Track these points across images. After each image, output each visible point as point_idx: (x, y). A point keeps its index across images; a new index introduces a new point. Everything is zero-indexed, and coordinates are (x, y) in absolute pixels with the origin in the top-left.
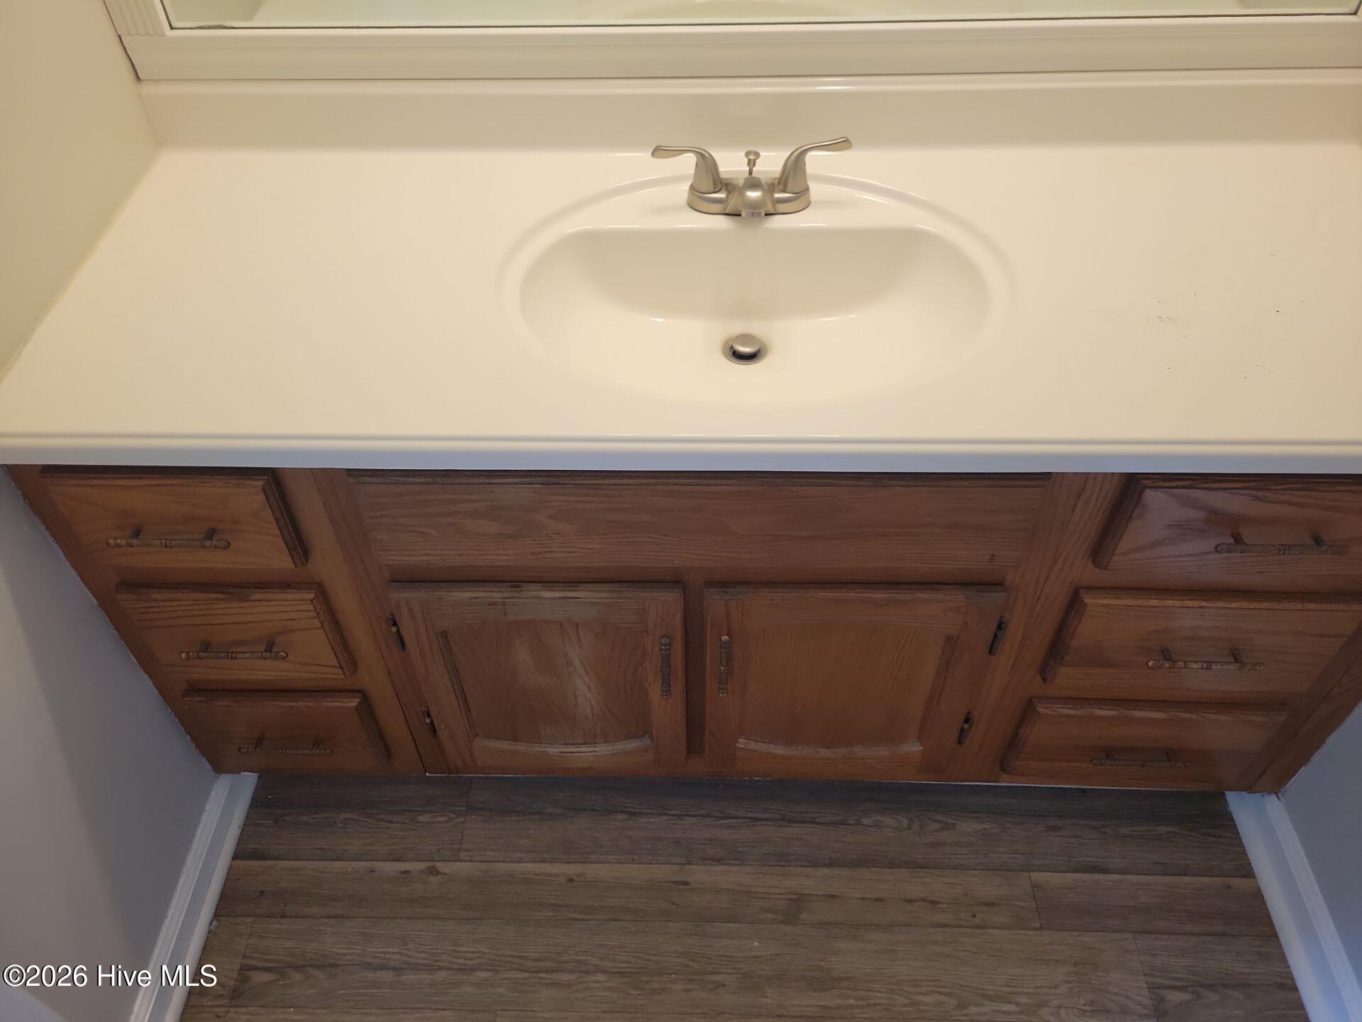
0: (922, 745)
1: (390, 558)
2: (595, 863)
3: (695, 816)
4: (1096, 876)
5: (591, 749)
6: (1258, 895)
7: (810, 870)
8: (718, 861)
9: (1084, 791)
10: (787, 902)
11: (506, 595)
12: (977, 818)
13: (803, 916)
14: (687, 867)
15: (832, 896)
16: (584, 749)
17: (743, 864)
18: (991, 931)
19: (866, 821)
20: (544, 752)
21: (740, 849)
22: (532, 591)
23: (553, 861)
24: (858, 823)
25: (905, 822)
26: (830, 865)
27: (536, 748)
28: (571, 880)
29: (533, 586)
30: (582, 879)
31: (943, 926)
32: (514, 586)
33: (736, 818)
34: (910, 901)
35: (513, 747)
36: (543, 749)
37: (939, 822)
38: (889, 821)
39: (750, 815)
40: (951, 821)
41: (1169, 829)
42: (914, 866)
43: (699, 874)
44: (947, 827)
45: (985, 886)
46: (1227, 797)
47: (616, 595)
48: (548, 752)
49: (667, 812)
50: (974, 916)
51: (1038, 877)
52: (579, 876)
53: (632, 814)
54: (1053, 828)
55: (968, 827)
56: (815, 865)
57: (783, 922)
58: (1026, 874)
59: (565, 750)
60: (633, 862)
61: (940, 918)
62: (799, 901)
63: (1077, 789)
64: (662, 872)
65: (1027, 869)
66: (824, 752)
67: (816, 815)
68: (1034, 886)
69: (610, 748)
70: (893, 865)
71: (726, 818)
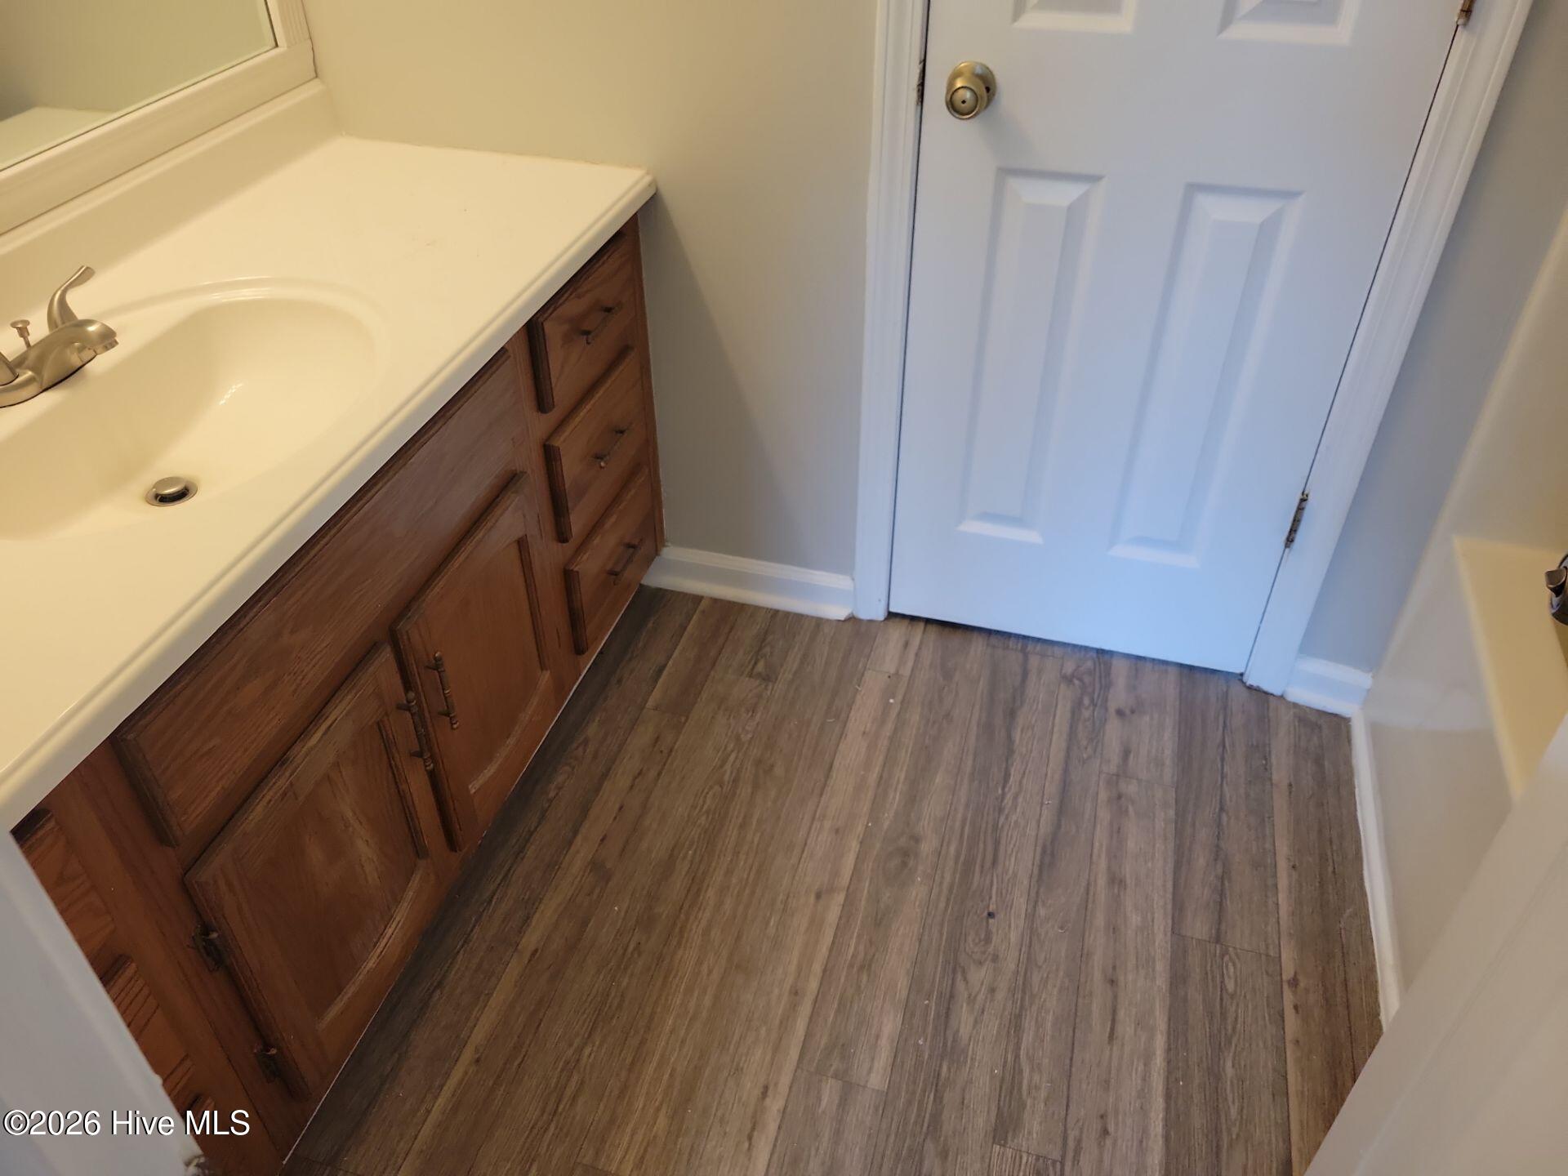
0: (547, 670)
1: (194, 815)
2: (471, 1032)
3: (474, 926)
4: (665, 673)
5: (394, 926)
6: (715, 601)
7: (573, 849)
8: (527, 919)
9: (601, 652)
10: (592, 874)
11: (287, 774)
12: (588, 722)
13: (609, 865)
14: (520, 947)
15: (602, 840)
16: (389, 931)
17: (541, 899)
18: (676, 747)
19: (552, 794)
20: (368, 971)
21: (527, 897)
22: (300, 751)
23: (447, 1075)
24: (551, 801)
25: (567, 768)
26: (575, 833)
27: (360, 977)
28: (478, 1061)
29: (296, 748)
30: (481, 1051)
31: (659, 774)
32: (283, 764)
33: (494, 893)
34: (632, 787)
35: (345, 999)
36: (365, 971)
37: (577, 748)
38: (560, 779)
39: (498, 881)
40: (582, 739)
41: (652, 622)
42: (605, 776)
43: (532, 939)
44: (586, 742)
45: (642, 738)
46: (645, 584)
47: (354, 691)
48: (371, 969)
49: (456, 950)
50: (661, 752)
51: (650, 703)
52: (477, 1050)
53: (440, 985)
54: (619, 681)
55: (592, 730)
56: (570, 843)
57: (607, 883)
58: (645, 711)
59: (379, 951)
60: (490, 995)
61: (653, 773)
62: (596, 866)
63: (597, 656)
64: (514, 969)
65: (642, 708)
66: (511, 741)
67: (527, 829)
68: (656, 708)
69: (406, 904)
70: (597, 790)
71: (491, 901)
